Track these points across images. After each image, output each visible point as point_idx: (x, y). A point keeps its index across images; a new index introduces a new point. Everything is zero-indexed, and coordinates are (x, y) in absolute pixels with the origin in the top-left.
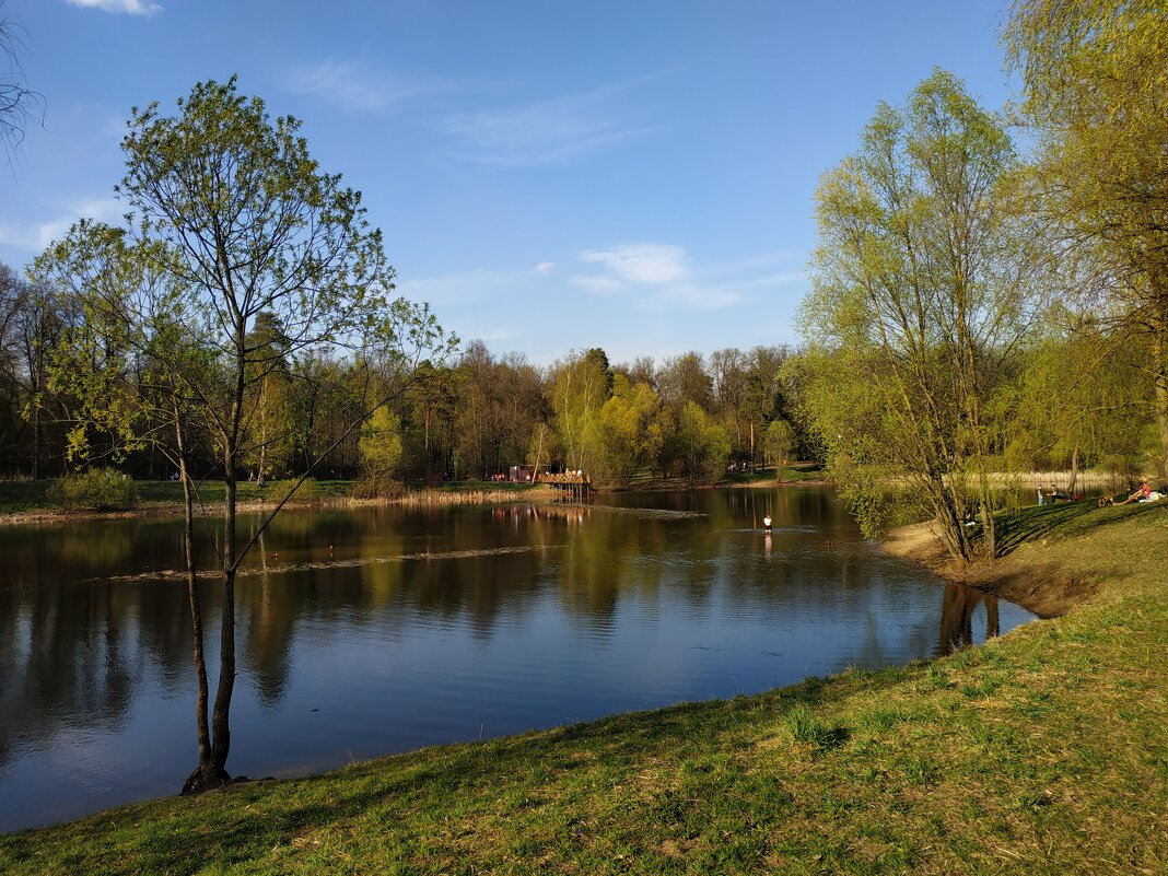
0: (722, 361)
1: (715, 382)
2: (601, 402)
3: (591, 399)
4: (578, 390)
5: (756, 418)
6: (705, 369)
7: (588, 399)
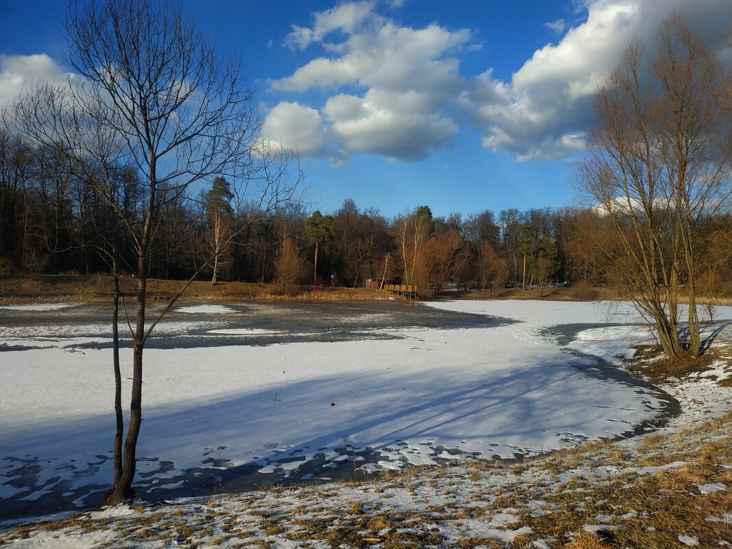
0: (507, 217)
1: (501, 230)
2: (426, 240)
3: (420, 238)
4: (411, 232)
5: (528, 254)
6: (496, 222)
7: (417, 239)
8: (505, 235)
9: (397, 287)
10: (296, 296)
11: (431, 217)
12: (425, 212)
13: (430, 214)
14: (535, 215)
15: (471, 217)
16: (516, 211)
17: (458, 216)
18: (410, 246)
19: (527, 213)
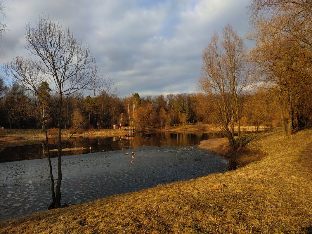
0: (169, 97)
1: (167, 102)
2: (138, 107)
3: (135, 107)
4: (131, 104)
5: (178, 112)
6: (165, 99)
7: (134, 107)
8: (169, 104)
9: (127, 128)
10: (82, 134)
11: (139, 98)
12: (137, 96)
13: (139, 96)
14: (180, 96)
15: (155, 98)
16: (173, 95)
17: (150, 97)
18: (131, 110)
19: (177, 96)
